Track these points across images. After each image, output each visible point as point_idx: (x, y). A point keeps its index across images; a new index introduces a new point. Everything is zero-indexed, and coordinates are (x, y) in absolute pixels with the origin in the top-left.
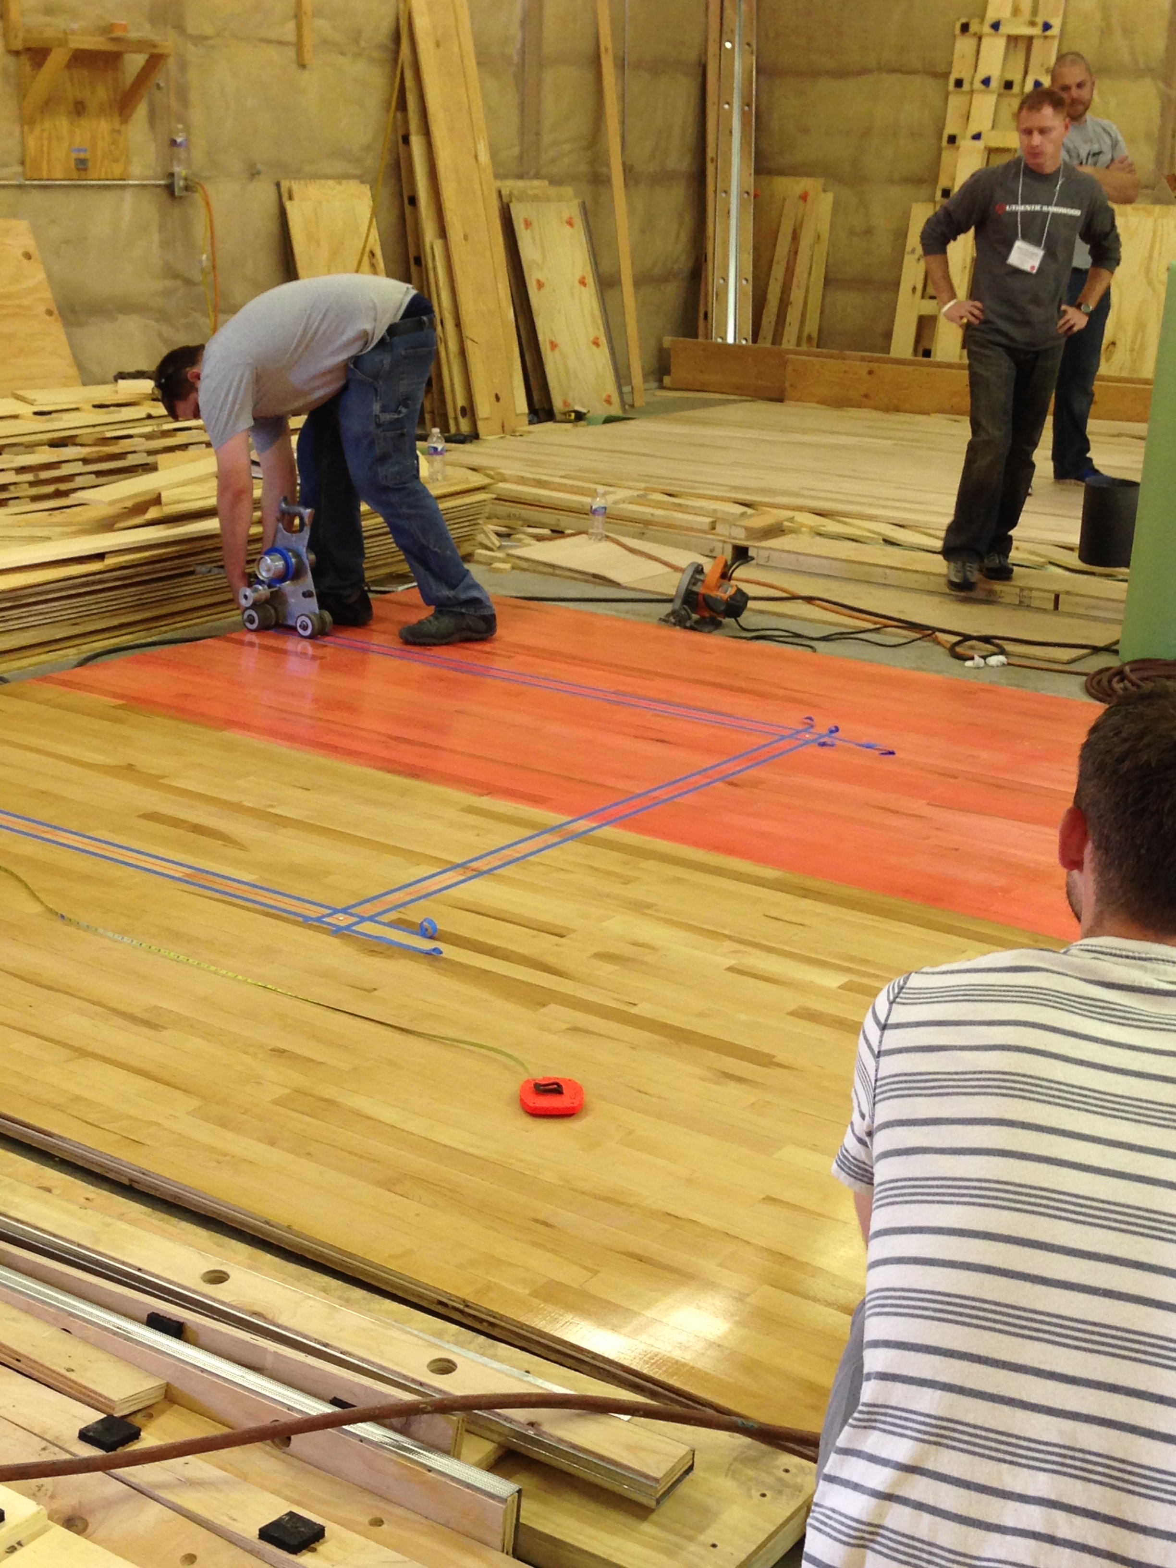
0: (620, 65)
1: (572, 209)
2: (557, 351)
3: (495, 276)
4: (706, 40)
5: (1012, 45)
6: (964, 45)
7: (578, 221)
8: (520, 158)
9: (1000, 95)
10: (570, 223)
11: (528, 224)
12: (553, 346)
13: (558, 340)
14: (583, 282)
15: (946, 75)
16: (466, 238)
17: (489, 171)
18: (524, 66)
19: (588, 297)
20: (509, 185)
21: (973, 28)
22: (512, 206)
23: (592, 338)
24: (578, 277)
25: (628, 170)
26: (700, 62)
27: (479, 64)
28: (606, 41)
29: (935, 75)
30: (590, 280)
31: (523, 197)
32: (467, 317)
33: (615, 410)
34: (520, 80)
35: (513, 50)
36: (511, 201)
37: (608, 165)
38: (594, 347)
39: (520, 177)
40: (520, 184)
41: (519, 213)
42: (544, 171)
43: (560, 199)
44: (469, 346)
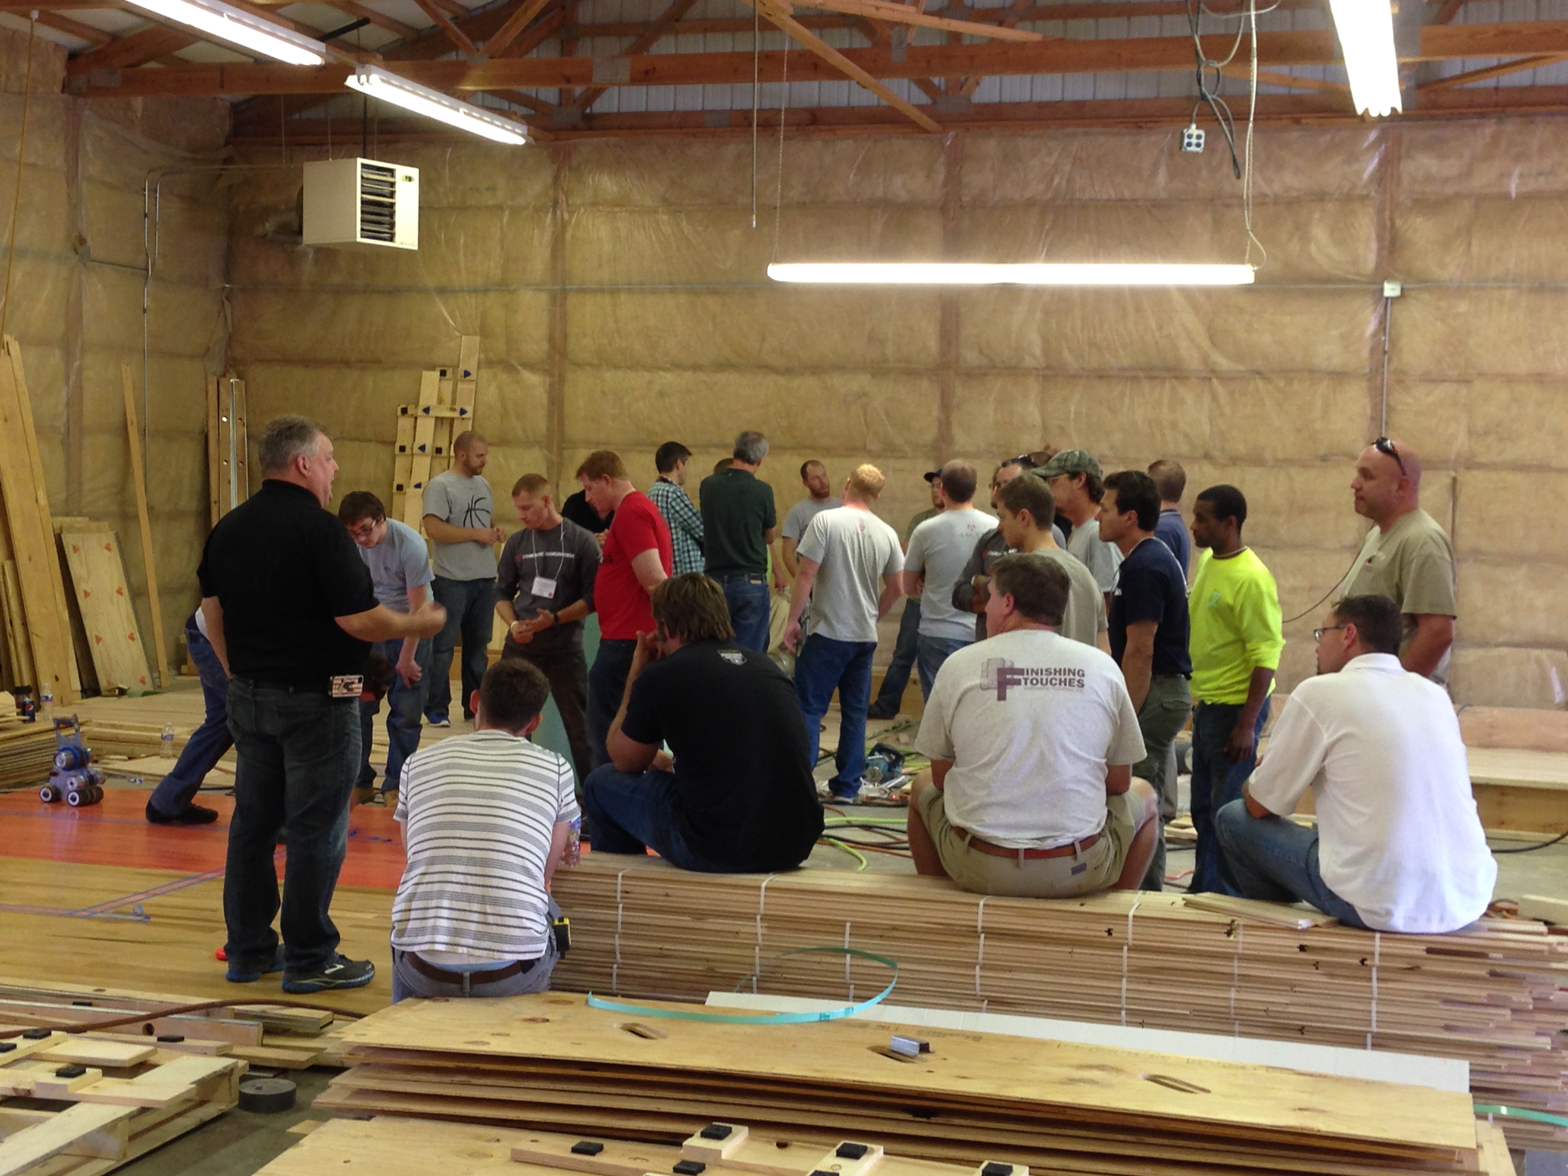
0: (143, 433)
1: (109, 538)
2: (101, 643)
3: (53, 586)
4: (207, 416)
5: (439, 424)
6: (405, 423)
7: (114, 546)
8: (67, 501)
9: (432, 458)
10: (108, 548)
11: (76, 549)
12: (98, 640)
13: (101, 635)
14: (119, 592)
15: (393, 443)
16: (30, 559)
17: (47, 511)
18: (68, 434)
19: (124, 603)
20: (60, 520)
21: (410, 411)
22: (62, 536)
23: (128, 634)
24: (116, 588)
25: (150, 509)
26: (203, 430)
27: (37, 433)
28: (131, 416)
29: (384, 442)
30: (125, 591)
31: (71, 529)
32: (32, 618)
33: (149, 687)
34: (65, 443)
35: (61, 423)
36: (62, 532)
37: (135, 506)
38: (131, 641)
39: (67, 515)
40: (68, 520)
41: (68, 541)
42: (85, 511)
43: (99, 531)
44: (34, 639)
